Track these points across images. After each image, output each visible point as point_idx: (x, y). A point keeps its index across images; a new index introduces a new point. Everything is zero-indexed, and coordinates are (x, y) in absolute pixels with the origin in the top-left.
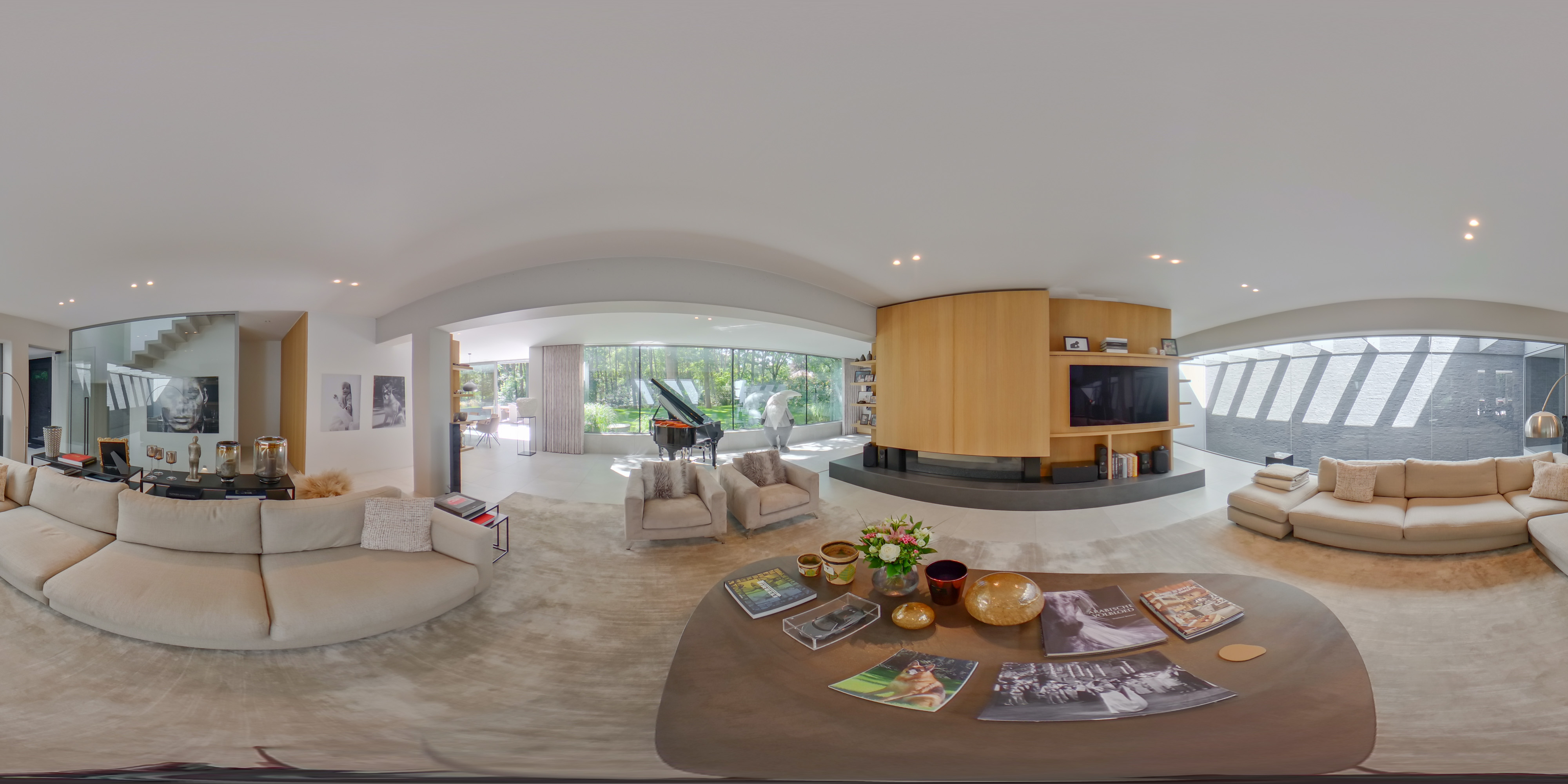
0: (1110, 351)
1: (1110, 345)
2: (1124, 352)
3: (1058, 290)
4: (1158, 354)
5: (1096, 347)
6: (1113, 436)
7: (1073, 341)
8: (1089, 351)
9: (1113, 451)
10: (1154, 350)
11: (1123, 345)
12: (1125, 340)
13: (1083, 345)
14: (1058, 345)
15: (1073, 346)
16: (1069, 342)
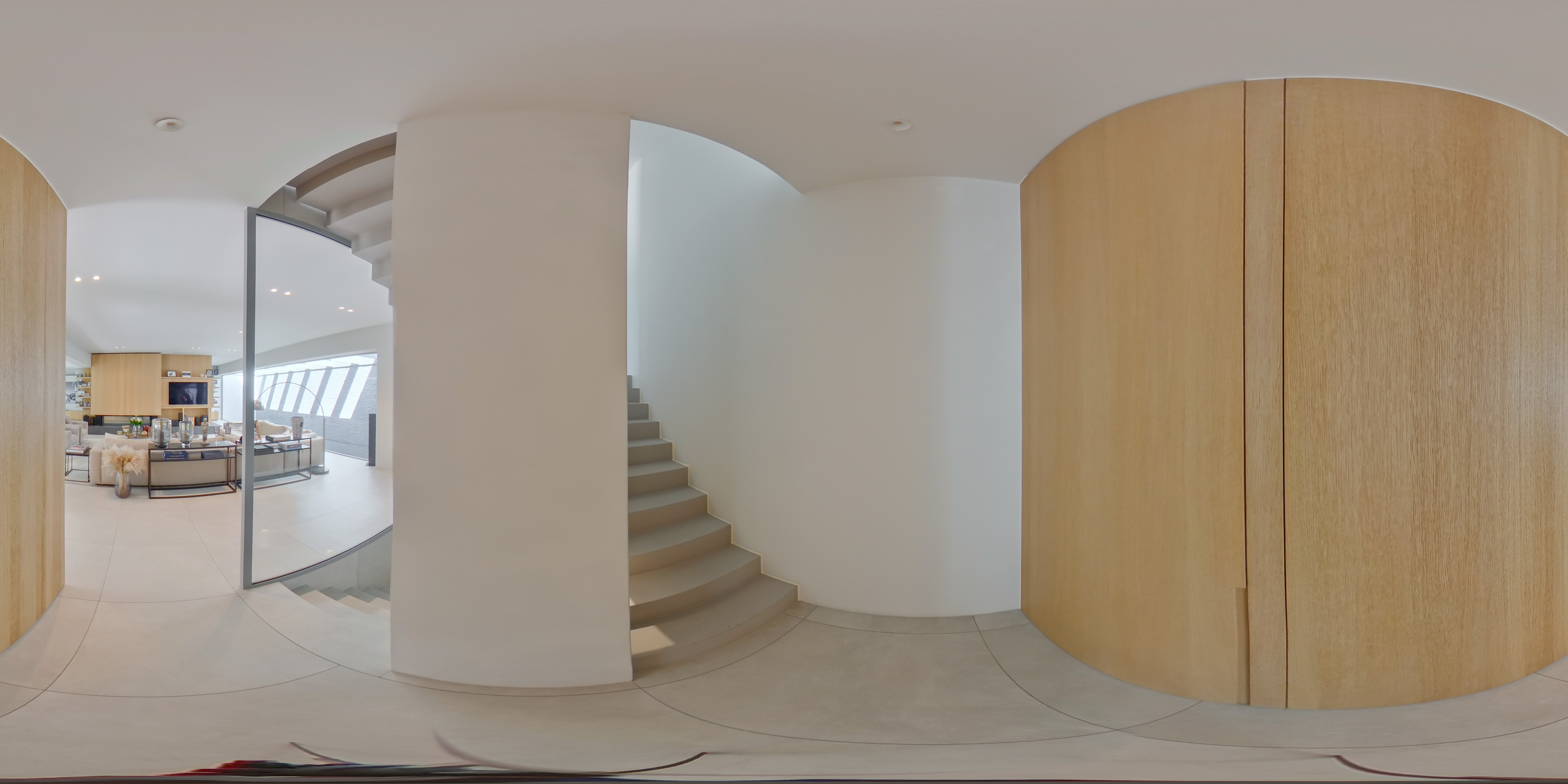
0: (184, 376)
1: (184, 374)
2: (189, 377)
3: (164, 353)
4: (204, 377)
5: (179, 375)
6: (185, 409)
7: (171, 372)
8: (176, 376)
9: (185, 415)
10: (202, 375)
11: (189, 374)
12: (189, 372)
13: (174, 374)
14: (165, 374)
15: (170, 375)
16: (169, 373)
